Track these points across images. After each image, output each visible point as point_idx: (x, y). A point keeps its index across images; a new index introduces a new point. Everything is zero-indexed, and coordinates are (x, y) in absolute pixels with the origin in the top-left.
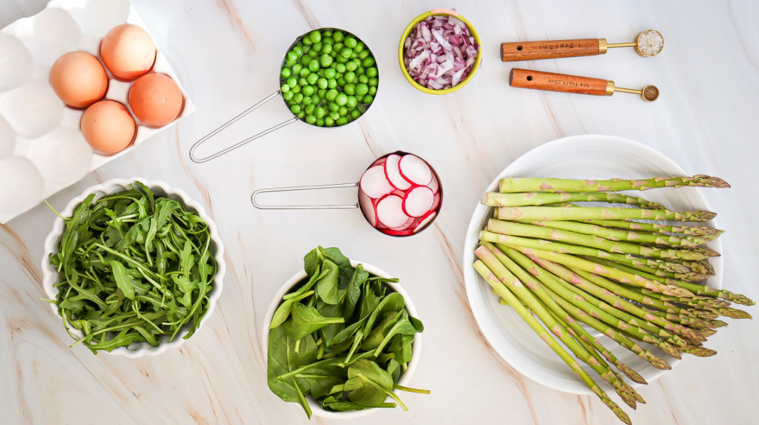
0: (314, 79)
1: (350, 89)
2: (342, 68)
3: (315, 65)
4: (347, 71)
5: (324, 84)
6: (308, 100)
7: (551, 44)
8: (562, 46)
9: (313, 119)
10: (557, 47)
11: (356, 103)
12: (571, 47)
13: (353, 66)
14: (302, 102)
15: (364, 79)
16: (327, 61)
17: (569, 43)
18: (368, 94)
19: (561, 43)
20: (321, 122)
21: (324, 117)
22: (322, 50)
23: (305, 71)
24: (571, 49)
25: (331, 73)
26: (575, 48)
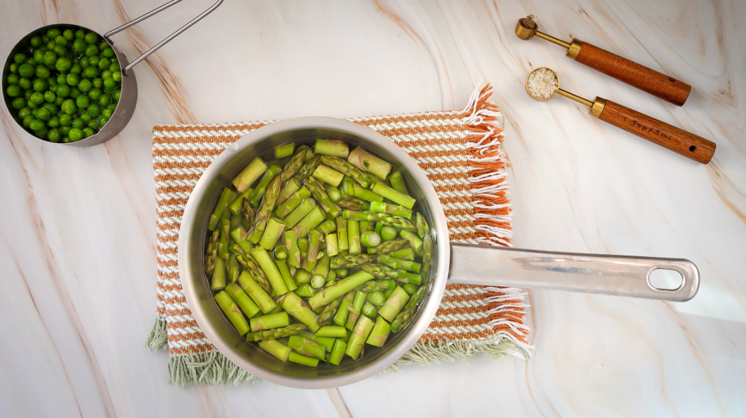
0: (84, 85)
1: (42, 71)
2: (49, 96)
3: (81, 101)
4: (43, 92)
5: (71, 79)
6: (93, 61)
7: (655, 136)
8: (645, 128)
9: (89, 38)
10: (651, 130)
11: (35, 55)
12: (635, 122)
13: (35, 98)
14: (100, 59)
15: (24, 82)
16: (67, 106)
17: (635, 128)
18: (20, 65)
19: (644, 132)
20: (79, 34)
21: (74, 39)
22: (73, 119)
23: (93, 94)
24: (636, 120)
25: (62, 90)
26: (632, 118)
